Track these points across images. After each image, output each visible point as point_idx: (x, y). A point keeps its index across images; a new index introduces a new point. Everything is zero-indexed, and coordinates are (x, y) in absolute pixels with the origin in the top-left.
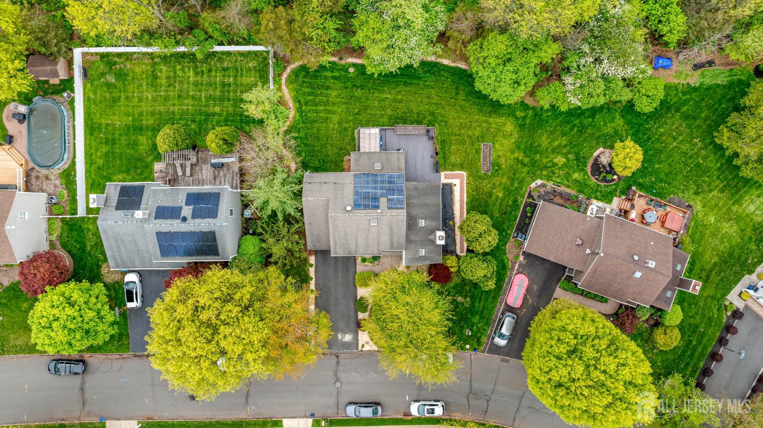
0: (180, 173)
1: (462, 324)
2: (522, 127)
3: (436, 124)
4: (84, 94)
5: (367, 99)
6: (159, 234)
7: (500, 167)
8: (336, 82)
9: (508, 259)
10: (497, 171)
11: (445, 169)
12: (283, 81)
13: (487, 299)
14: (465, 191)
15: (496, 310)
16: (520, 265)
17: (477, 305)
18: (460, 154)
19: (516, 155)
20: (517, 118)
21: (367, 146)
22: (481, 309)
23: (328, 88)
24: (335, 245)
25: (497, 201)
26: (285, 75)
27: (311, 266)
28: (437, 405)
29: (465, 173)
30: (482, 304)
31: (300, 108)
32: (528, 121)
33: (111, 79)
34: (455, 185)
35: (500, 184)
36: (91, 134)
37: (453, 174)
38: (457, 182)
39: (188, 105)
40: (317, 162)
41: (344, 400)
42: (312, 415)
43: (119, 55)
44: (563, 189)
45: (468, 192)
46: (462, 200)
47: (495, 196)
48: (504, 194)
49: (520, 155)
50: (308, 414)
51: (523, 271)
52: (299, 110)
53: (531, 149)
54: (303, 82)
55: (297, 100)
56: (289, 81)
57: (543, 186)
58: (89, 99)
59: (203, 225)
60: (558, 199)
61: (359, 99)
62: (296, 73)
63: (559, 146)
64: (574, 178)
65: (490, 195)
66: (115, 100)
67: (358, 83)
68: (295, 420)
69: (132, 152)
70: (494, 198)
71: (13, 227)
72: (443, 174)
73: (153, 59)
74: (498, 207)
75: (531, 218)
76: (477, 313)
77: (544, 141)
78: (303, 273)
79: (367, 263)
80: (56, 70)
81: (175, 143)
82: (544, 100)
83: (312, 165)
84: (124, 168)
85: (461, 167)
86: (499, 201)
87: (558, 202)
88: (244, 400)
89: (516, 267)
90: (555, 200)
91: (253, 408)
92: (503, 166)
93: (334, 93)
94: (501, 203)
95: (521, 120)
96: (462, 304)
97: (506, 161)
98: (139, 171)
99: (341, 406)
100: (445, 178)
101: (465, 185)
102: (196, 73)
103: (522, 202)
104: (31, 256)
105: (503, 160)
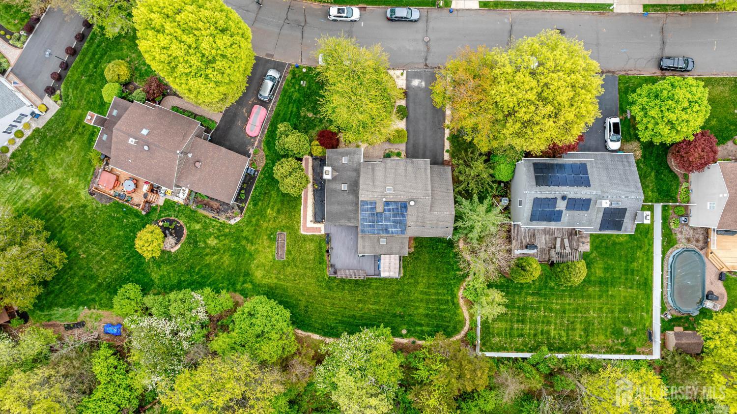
0: (566, 241)
1: (309, 92)
2: (247, 274)
3: (327, 279)
4: (652, 317)
5: (390, 305)
6: (587, 184)
7: (269, 237)
8: (419, 321)
9: (264, 150)
10: (272, 234)
11: (320, 236)
12: (468, 323)
13: (285, 114)
14: (302, 215)
15: (277, 104)
16: (253, 144)
17: (295, 109)
18: (306, 251)
19: (253, 248)
20: (251, 282)
21: (392, 260)
22: (291, 105)
23: (427, 316)
24: (426, 170)
25: (273, 205)
26: (466, 328)
27: (447, 151)
28: (335, 16)
29: (302, 232)
30: (290, 110)
31: (453, 298)
32: (241, 279)
33: (627, 330)
34: (311, 221)
35: (269, 221)
36: (646, 279)
37: (313, 232)
38: (310, 225)
39: (557, 304)
40: (439, 247)
41: (420, 25)
42: (451, 11)
43: (618, 352)
44: (210, 215)
45: (300, 215)
46: (306, 207)
47: (275, 210)
48: (266, 212)
49: (250, 248)
50: (455, 13)
51: (250, 139)
52: (454, 296)
53: (239, 253)
54: (449, 322)
55: (456, 305)
56: (462, 323)
57: (229, 218)
58: (648, 312)
59: (547, 192)
60: (215, 205)
61: (399, 305)
62: (456, 331)
63: (213, 255)
64: (199, 225)
65: (278, 211)
66: (623, 310)
67: (398, 319)
68: (467, 7)
69: (610, 262)
70: (276, 208)
71: (721, 195)
72: (323, 232)
73: (588, 347)
74: (272, 199)
75: (242, 189)
76: (295, 101)
77: (227, 260)
78: (456, 144)
79: (396, 151)
80: (676, 339)
81: (570, 269)
82: (225, 299)
83: (444, 245)
84: (618, 247)
85: (305, 238)
86: (270, 205)
87: (216, 203)
88: (514, 28)
89: (256, 143)
90: (218, 204)
91: (506, 20)
92: (266, 237)
93: (421, 311)
94: (269, 204)
95: (248, 280)
96: (308, 110)
97: (263, 243)
98: (604, 244)
99: (424, 19)
100: (320, 228)
101: (302, 222)
102: (548, 333)
103: (249, 204)
104: (706, 168)
105: (266, 243)
